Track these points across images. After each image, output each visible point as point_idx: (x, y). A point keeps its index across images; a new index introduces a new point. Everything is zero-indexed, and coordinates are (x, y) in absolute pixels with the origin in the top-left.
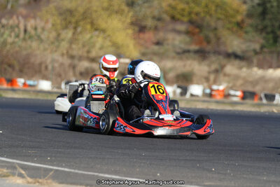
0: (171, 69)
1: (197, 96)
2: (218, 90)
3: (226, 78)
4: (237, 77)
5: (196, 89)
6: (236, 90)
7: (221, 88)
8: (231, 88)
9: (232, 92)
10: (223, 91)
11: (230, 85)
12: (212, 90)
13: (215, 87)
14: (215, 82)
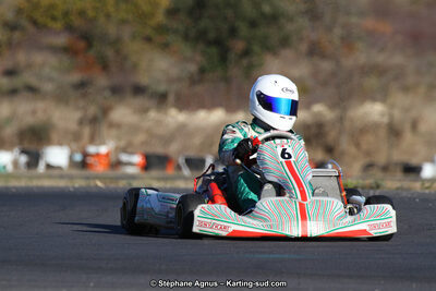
0: (9, 120)
1: (59, 168)
2: (98, 155)
3: (114, 132)
4: (134, 129)
5: (57, 155)
6: (132, 153)
7: (103, 150)
8: (125, 150)
9: (124, 158)
10: (107, 155)
11: (122, 143)
12: (86, 155)
13: (92, 149)
14: (93, 140)
